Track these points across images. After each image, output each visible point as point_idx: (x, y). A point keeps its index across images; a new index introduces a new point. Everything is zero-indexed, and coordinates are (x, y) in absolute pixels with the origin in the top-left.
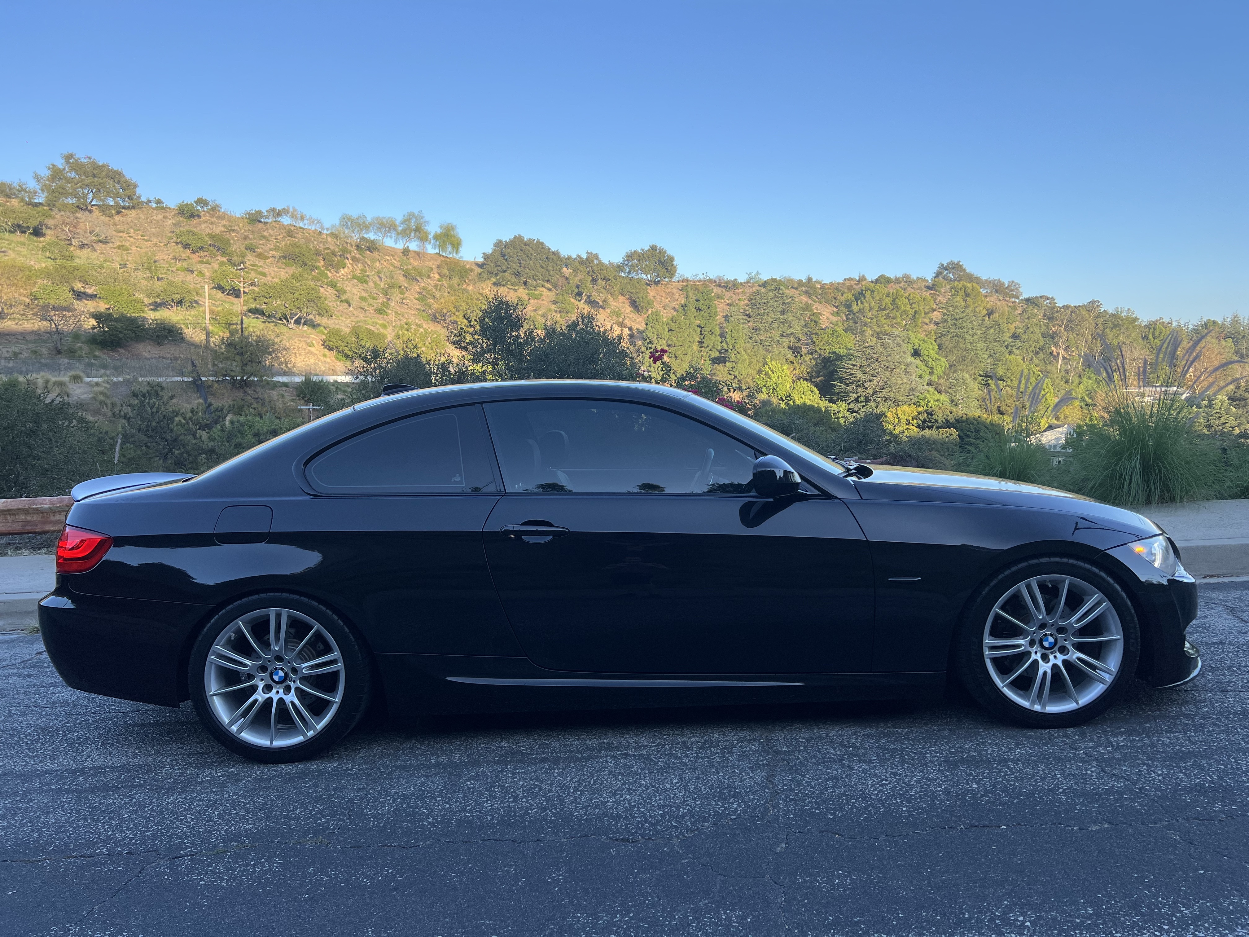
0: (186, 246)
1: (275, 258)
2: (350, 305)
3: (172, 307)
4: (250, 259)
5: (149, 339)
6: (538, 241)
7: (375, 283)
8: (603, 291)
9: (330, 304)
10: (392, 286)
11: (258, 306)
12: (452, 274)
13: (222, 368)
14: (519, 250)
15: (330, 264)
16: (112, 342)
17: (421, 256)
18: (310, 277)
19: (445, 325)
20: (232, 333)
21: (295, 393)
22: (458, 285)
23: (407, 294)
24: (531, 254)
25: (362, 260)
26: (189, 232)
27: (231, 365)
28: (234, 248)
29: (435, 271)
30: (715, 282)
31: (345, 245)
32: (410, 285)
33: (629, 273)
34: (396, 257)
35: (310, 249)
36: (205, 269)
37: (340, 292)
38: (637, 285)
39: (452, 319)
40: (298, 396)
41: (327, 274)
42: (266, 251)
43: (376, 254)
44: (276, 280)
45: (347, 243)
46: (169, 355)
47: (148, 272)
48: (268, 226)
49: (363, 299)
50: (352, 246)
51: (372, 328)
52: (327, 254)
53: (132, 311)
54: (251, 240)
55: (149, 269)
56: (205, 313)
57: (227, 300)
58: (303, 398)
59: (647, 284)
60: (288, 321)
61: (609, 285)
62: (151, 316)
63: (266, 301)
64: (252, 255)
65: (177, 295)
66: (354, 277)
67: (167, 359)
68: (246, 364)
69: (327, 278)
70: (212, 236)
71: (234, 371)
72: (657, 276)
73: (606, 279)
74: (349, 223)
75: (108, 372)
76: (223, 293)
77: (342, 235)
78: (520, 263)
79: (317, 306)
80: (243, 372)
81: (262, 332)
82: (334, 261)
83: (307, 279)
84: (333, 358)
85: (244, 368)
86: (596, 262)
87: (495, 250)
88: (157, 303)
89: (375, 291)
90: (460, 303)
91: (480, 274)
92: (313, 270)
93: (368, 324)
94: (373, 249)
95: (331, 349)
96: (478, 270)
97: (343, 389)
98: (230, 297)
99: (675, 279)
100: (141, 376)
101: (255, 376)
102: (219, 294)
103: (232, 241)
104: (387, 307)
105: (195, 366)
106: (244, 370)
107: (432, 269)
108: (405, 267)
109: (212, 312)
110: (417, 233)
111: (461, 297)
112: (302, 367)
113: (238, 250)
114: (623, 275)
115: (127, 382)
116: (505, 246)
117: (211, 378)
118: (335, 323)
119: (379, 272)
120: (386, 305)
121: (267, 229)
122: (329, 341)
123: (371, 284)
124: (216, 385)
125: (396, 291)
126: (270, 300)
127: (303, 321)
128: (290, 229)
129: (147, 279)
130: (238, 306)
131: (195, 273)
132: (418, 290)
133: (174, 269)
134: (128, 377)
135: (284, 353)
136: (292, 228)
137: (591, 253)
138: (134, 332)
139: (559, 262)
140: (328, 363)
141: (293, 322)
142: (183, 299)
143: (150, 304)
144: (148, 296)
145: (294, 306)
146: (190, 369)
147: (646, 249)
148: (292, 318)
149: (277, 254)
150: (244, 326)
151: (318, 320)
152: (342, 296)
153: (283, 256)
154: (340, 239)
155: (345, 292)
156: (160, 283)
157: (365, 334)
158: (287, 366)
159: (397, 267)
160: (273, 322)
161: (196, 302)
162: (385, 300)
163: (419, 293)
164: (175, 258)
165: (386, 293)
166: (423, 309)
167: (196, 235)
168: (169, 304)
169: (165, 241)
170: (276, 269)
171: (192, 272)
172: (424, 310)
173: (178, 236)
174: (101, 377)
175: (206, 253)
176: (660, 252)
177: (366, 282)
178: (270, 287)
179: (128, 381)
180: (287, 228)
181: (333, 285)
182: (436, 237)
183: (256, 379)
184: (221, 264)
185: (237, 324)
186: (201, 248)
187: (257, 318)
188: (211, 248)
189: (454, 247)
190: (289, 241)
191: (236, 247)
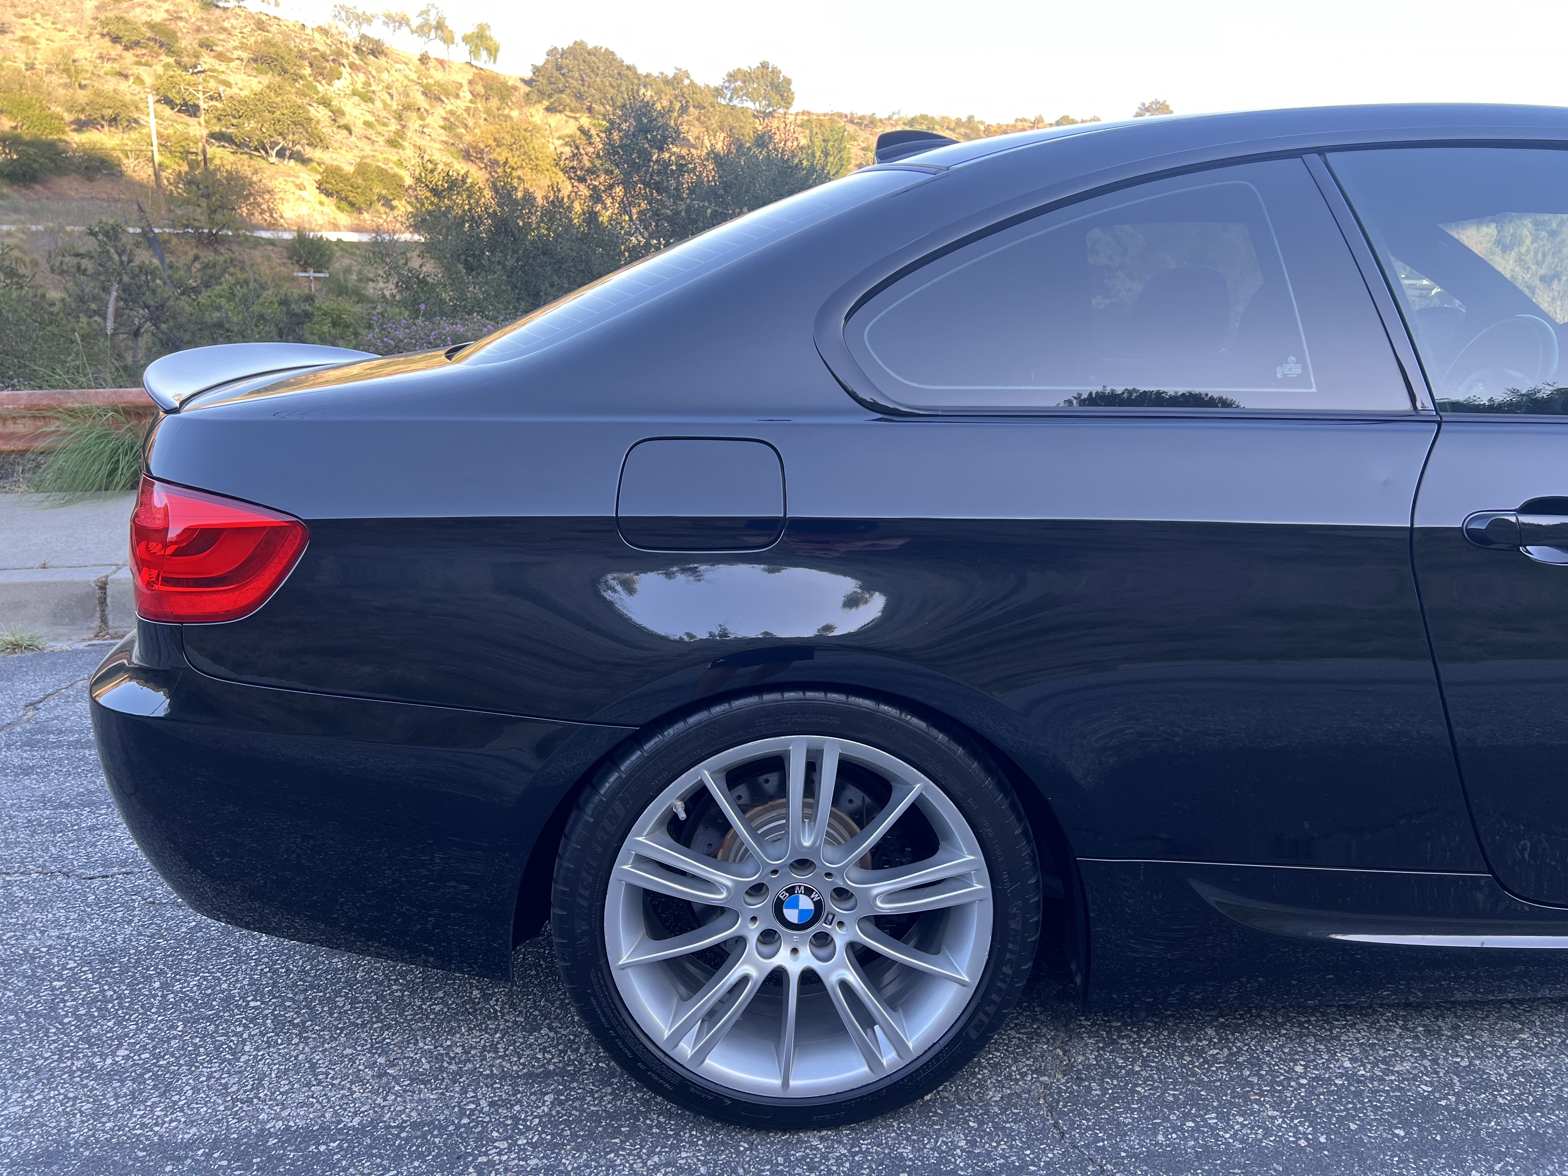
0: (116, 40)
1: (242, 60)
2: (351, 133)
3: (103, 126)
4: (207, 61)
5: (74, 171)
6: (606, 49)
7: (385, 103)
8: (696, 123)
9: (324, 130)
10: (407, 107)
11: (224, 130)
12: (490, 92)
13: (182, 216)
14: (581, 61)
15: (319, 73)
16: (24, 175)
17: (446, 66)
18: (293, 90)
19: (483, 166)
20: (193, 165)
21: (285, 254)
22: (499, 109)
23: (429, 120)
24: (598, 68)
25: (364, 68)
26: (119, 19)
27: (195, 211)
28: (183, 43)
29: (466, 87)
30: (846, 116)
31: (339, 46)
32: (433, 107)
33: (731, 99)
34: (411, 66)
35: (292, 50)
36: (146, 74)
37: (337, 114)
38: (742, 117)
39: (491, 156)
40: (290, 258)
41: (315, 87)
42: (228, 50)
43: (383, 60)
44: (244, 93)
45: (341, 42)
46: (104, 196)
47: (65, 76)
48: (229, 13)
49: (368, 124)
50: (348, 47)
51: (383, 166)
52: (315, 57)
53: (48, 131)
54: (206, 32)
55: (67, 71)
56: (150, 136)
57: (180, 120)
58: (298, 262)
59: (755, 116)
60: (267, 152)
61: (704, 115)
62: (76, 139)
63: (235, 121)
64: (209, 55)
65: (109, 110)
66: (354, 93)
67: (104, 200)
68: (215, 211)
69: (317, 92)
70: (151, 26)
71: (199, 221)
72: (769, 105)
73: (699, 107)
74: (343, 14)
75: (23, 218)
76: (172, 109)
77: (334, 31)
78: (583, 80)
79: (307, 132)
80: (212, 222)
81: (235, 166)
82: (325, 68)
83: (290, 92)
84: (334, 208)
85: (212, 216)
86: (686, 82)
87: (548, 60)
88: (80, 120)
89: (384, 114)
90: (503, 135)
91: (528, 94)
92: (296, 81)
93: (378, 161)
94: (379, 53)
95: (328, 194)
96: (525, 89)
97: (350, 250)
98: (183, 115)
99: (793, 110)
100: (69, 224)
101: (229, 228)
102: (167, 111)
103: (179, 34)
104: (402, 138)
105: (143, 212)
106: (213, 219)
107: (461, 85)
108: (425, 81)
109: (160, 136)
110: (439, 32)
111: (504, 125)
112: (291, 219)
113: (189, 47)
114: (723, 102)
115: (50, 232)
116: (562, 55)
117: (167, 230)
118: (332, 158)
119: (388, 87)
120: (401, 133)
121: (228, 18)
122: (327, 182)
123: (379, 104)
124: (175, 241)
125: (414, 115)
126: (240, 121)
127: (288, 153)
128: (260, 19)
129: (65, 86)
130: (197, 128)
131: (132, 79)
132: (444, 115)
133: (102, 73)
134: (51, 224)
135: (267, 197)
136: (264, 18)
137: (680, 70)
138: (53, 161)
139: (636, 81)
140: (328, 215)
141: (274, 153)
142: (118, 115)
143: (72, 123)
144: (69, 110)
145: (275, 130)
146: (136, 216)
147: (754, 66)
148: (272, 149)
149: (245, 55)
150: (208, 156)
151: (308, 152)
152: (339, 120)
153: (252, 59)
154: (332, 36)
155: (343, 114)
156: (83, 92)
157: (375, 174)
158: (271, 216)
159: (412, 81)
160: (246, 153)
161: (136, 121)
162: (399, 127)
163: (445, 119)
164: (101, 57)
165: (400, 118)
166: (451, 141)
167: (128, 23)
168: (98, 123)
169: (86, 32)
170: (244, 77)
171: (126, 77)
172: (452, 144)
173: (104, 24)
174: (13, 223)
175: (144, 51)
176: (773, 72)
177: (371, 101)
178: (239, 102)
179: (52, 230)
180: (256, 17)
181: (325, 103)
182: (466, 39)
183: (230, 233)
184: (167, 66)
185: (197, 154)
186: (137, 43)
187: (223, 146)
188: (151, 44)
189: (491, 54)
190: (260, 36)
191: (187, 42)
